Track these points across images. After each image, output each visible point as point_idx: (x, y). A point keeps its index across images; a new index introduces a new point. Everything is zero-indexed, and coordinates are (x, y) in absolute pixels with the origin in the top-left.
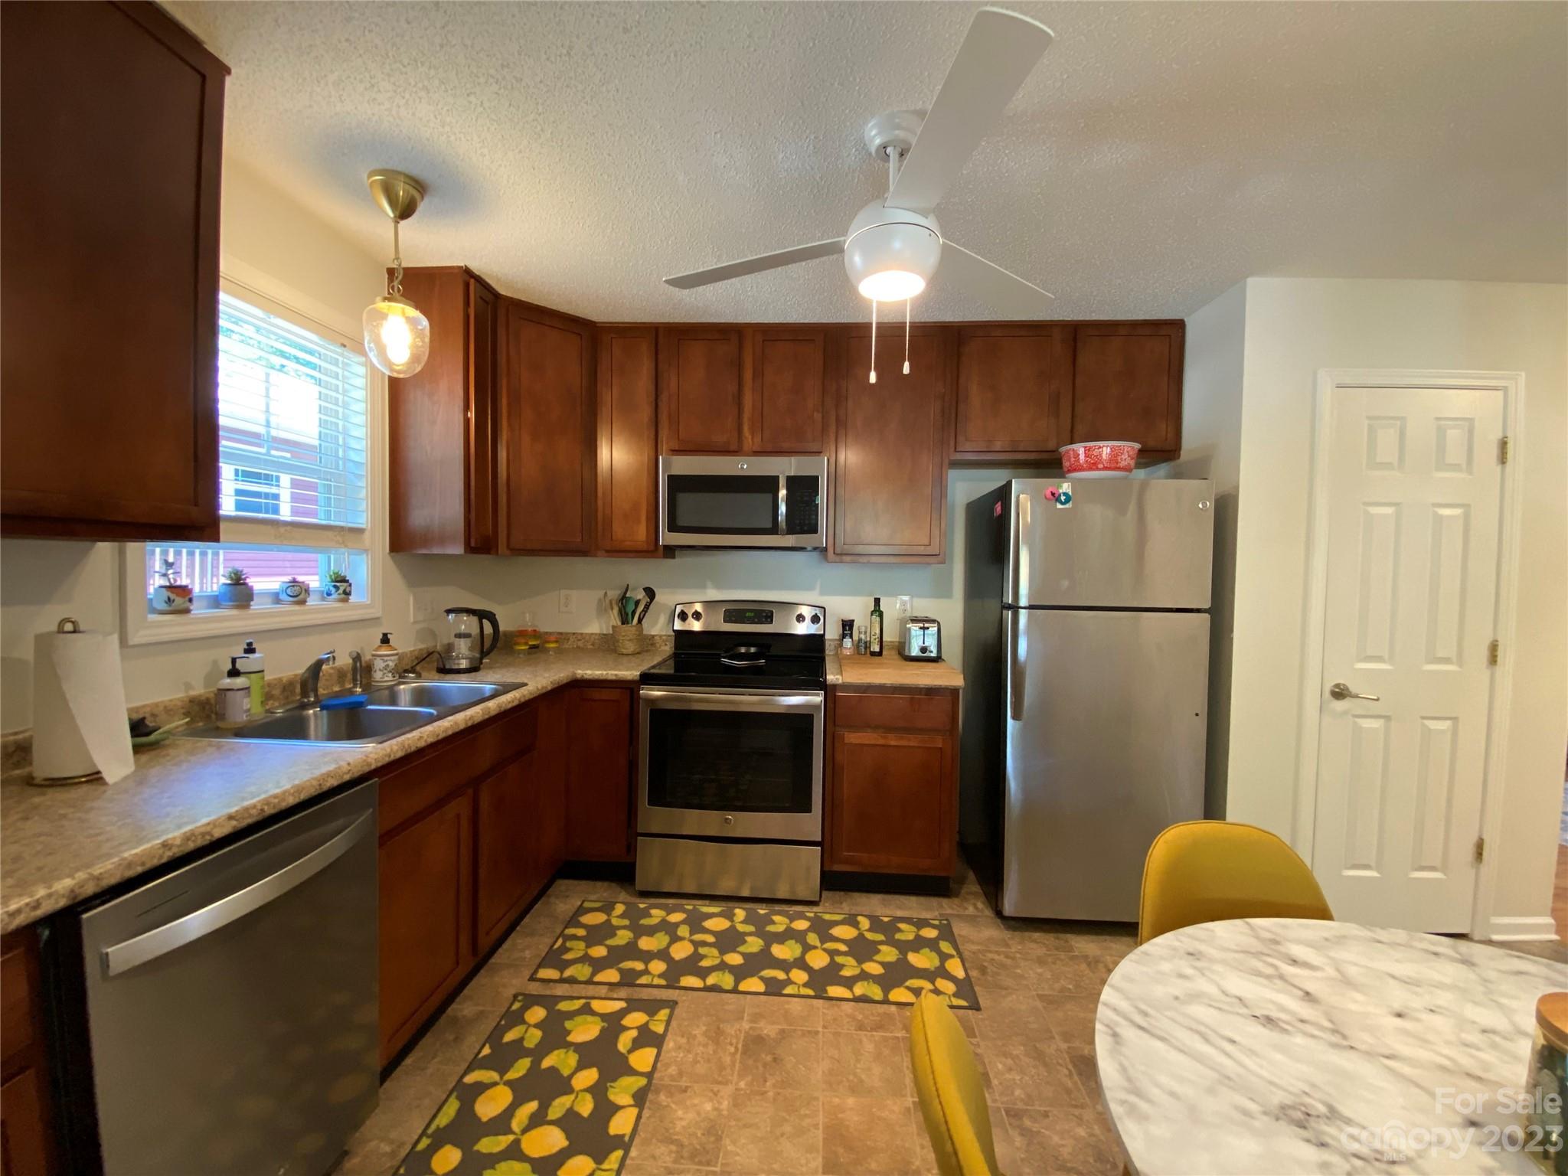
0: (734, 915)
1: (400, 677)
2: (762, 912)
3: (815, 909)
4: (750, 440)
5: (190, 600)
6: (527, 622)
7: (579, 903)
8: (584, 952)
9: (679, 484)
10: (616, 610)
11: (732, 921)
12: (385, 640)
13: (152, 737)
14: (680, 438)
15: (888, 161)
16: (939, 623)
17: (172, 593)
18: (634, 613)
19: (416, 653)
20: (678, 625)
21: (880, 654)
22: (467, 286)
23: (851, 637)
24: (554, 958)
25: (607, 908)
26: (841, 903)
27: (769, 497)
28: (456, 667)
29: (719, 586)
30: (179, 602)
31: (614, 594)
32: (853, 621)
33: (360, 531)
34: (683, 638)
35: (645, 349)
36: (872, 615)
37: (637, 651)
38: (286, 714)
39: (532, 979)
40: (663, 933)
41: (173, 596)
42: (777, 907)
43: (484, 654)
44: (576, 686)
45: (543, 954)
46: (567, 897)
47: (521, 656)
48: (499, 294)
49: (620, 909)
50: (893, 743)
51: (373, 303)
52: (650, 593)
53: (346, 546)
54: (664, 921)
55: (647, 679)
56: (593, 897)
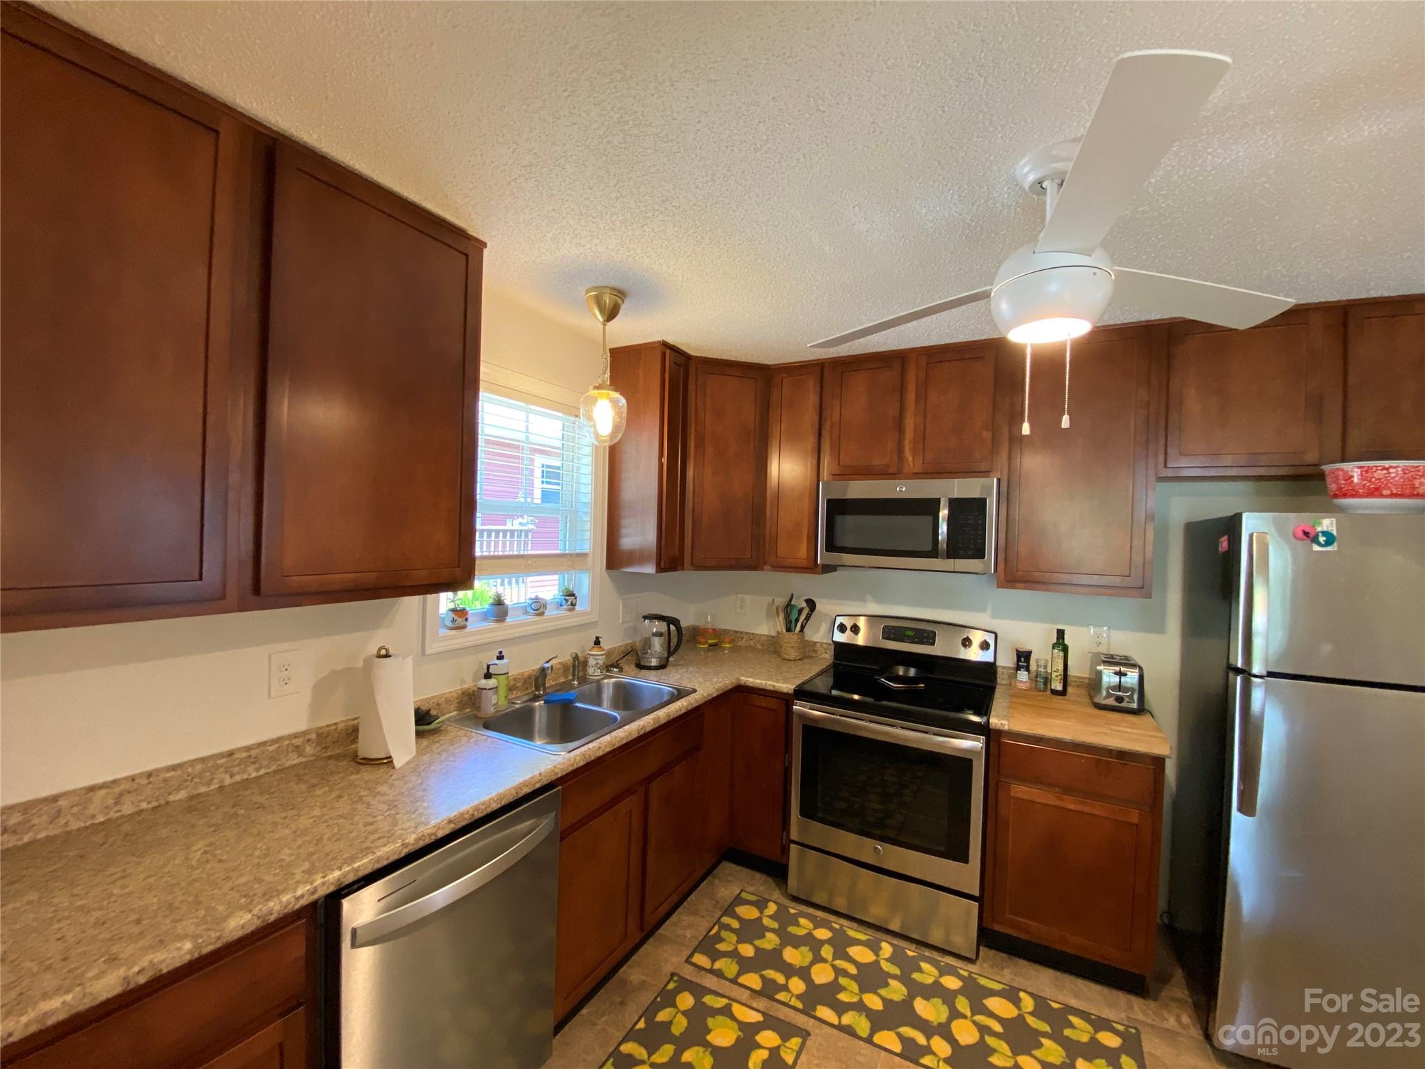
0: (880, 948)
1: (608, 671)
2: (910, 953)
3: (971, 967)
4: (911, 463)
5: (466, 620)
6: (709, 622)
7: (738, 892)
8: (734, 947)
9: (838, 507)
10: (782, 616)
11: (877, 954)
12: (597, 642)
13: (432, 726)
14: (841, 463)
15: (1045, 194)
16: (1141, 669)
17: (455, 614)
18: (797, 620)
19: (623, 648)
20: (839, 637)
21: (1063, 693)
22: (664, 354)
23: (1027, 669)
24: (708, 945)
25: (761, 905)
26: (1003, 968)
27: (930, 518)
28: (647, 664)
29: (880, 600)
30: (460, 621)
31: (781, 601)
32: (1030, 653)
33: (584, 555)
34: (842, 650)
35: (811, 384)
36: (1053, 648)
37: (799, 657)
38: (523, 705)
39: (688, 961)
40: (808, 948)
41: (456, 618)
42: (927, 953)
43: (670, 653)
44: (740, 691)
45: (701, 938)
46: (730, 882)
47: (702, 653)
48: (691, 355)
49: (772, 908)
50: (1072, 807)
51: (588, 391)
52: (811, 604)
53: (574, 569)
54: (810, 935)
55: (802, 693)
56: (751, 889)
